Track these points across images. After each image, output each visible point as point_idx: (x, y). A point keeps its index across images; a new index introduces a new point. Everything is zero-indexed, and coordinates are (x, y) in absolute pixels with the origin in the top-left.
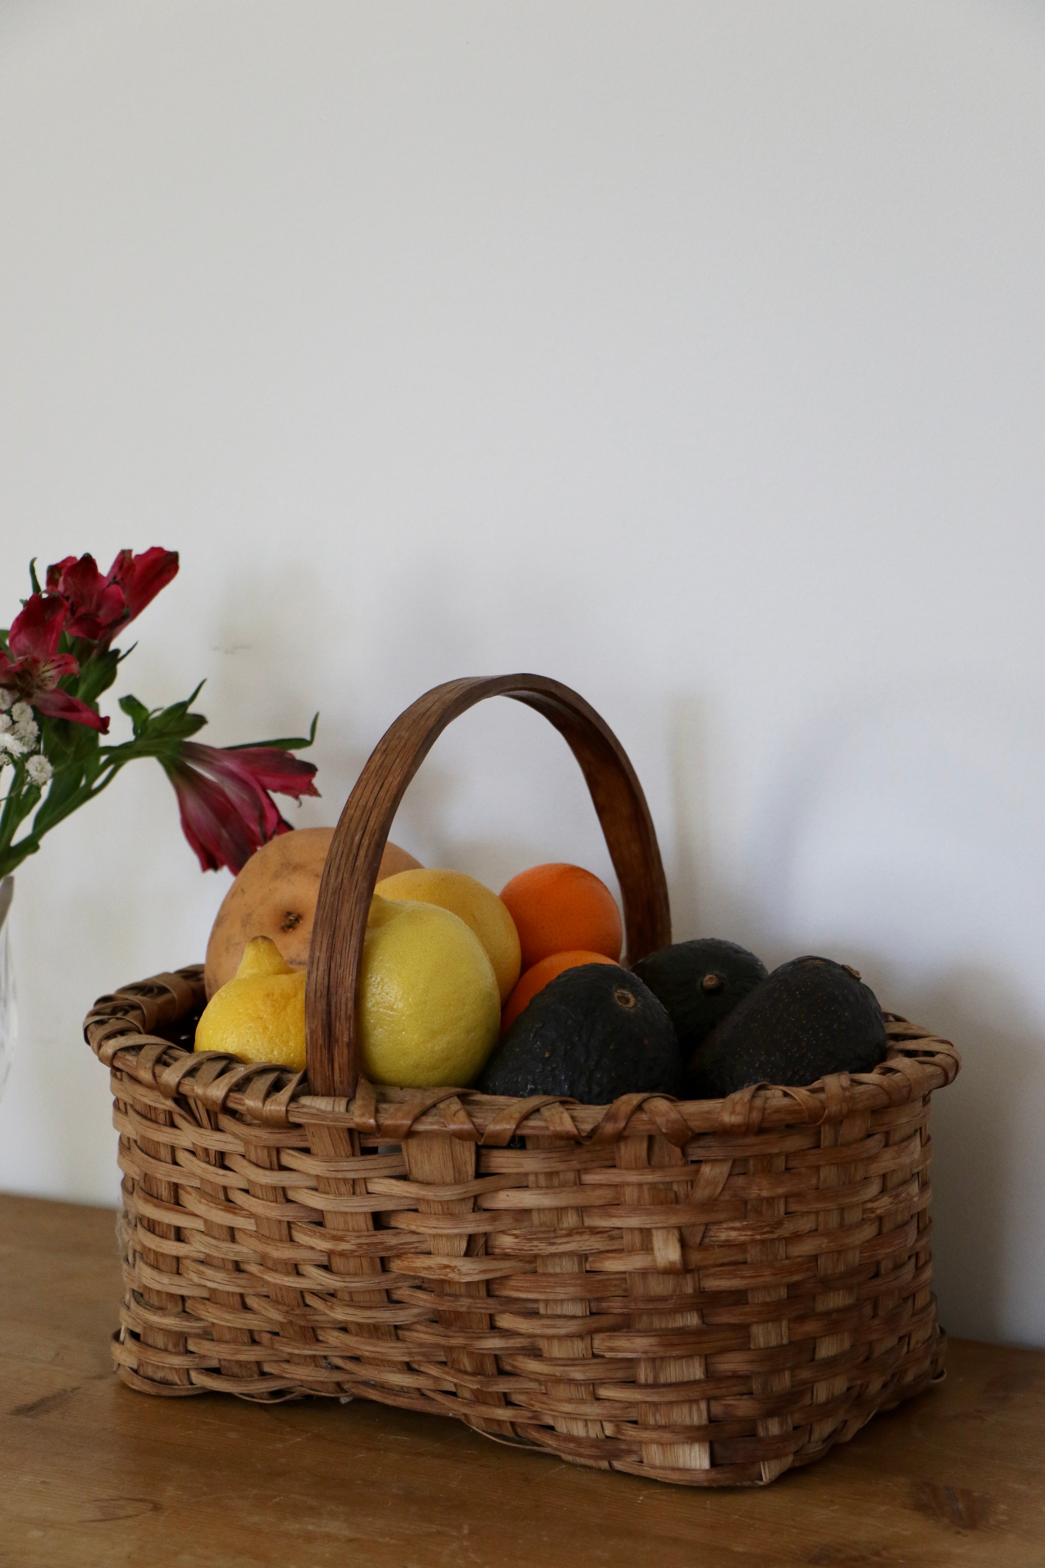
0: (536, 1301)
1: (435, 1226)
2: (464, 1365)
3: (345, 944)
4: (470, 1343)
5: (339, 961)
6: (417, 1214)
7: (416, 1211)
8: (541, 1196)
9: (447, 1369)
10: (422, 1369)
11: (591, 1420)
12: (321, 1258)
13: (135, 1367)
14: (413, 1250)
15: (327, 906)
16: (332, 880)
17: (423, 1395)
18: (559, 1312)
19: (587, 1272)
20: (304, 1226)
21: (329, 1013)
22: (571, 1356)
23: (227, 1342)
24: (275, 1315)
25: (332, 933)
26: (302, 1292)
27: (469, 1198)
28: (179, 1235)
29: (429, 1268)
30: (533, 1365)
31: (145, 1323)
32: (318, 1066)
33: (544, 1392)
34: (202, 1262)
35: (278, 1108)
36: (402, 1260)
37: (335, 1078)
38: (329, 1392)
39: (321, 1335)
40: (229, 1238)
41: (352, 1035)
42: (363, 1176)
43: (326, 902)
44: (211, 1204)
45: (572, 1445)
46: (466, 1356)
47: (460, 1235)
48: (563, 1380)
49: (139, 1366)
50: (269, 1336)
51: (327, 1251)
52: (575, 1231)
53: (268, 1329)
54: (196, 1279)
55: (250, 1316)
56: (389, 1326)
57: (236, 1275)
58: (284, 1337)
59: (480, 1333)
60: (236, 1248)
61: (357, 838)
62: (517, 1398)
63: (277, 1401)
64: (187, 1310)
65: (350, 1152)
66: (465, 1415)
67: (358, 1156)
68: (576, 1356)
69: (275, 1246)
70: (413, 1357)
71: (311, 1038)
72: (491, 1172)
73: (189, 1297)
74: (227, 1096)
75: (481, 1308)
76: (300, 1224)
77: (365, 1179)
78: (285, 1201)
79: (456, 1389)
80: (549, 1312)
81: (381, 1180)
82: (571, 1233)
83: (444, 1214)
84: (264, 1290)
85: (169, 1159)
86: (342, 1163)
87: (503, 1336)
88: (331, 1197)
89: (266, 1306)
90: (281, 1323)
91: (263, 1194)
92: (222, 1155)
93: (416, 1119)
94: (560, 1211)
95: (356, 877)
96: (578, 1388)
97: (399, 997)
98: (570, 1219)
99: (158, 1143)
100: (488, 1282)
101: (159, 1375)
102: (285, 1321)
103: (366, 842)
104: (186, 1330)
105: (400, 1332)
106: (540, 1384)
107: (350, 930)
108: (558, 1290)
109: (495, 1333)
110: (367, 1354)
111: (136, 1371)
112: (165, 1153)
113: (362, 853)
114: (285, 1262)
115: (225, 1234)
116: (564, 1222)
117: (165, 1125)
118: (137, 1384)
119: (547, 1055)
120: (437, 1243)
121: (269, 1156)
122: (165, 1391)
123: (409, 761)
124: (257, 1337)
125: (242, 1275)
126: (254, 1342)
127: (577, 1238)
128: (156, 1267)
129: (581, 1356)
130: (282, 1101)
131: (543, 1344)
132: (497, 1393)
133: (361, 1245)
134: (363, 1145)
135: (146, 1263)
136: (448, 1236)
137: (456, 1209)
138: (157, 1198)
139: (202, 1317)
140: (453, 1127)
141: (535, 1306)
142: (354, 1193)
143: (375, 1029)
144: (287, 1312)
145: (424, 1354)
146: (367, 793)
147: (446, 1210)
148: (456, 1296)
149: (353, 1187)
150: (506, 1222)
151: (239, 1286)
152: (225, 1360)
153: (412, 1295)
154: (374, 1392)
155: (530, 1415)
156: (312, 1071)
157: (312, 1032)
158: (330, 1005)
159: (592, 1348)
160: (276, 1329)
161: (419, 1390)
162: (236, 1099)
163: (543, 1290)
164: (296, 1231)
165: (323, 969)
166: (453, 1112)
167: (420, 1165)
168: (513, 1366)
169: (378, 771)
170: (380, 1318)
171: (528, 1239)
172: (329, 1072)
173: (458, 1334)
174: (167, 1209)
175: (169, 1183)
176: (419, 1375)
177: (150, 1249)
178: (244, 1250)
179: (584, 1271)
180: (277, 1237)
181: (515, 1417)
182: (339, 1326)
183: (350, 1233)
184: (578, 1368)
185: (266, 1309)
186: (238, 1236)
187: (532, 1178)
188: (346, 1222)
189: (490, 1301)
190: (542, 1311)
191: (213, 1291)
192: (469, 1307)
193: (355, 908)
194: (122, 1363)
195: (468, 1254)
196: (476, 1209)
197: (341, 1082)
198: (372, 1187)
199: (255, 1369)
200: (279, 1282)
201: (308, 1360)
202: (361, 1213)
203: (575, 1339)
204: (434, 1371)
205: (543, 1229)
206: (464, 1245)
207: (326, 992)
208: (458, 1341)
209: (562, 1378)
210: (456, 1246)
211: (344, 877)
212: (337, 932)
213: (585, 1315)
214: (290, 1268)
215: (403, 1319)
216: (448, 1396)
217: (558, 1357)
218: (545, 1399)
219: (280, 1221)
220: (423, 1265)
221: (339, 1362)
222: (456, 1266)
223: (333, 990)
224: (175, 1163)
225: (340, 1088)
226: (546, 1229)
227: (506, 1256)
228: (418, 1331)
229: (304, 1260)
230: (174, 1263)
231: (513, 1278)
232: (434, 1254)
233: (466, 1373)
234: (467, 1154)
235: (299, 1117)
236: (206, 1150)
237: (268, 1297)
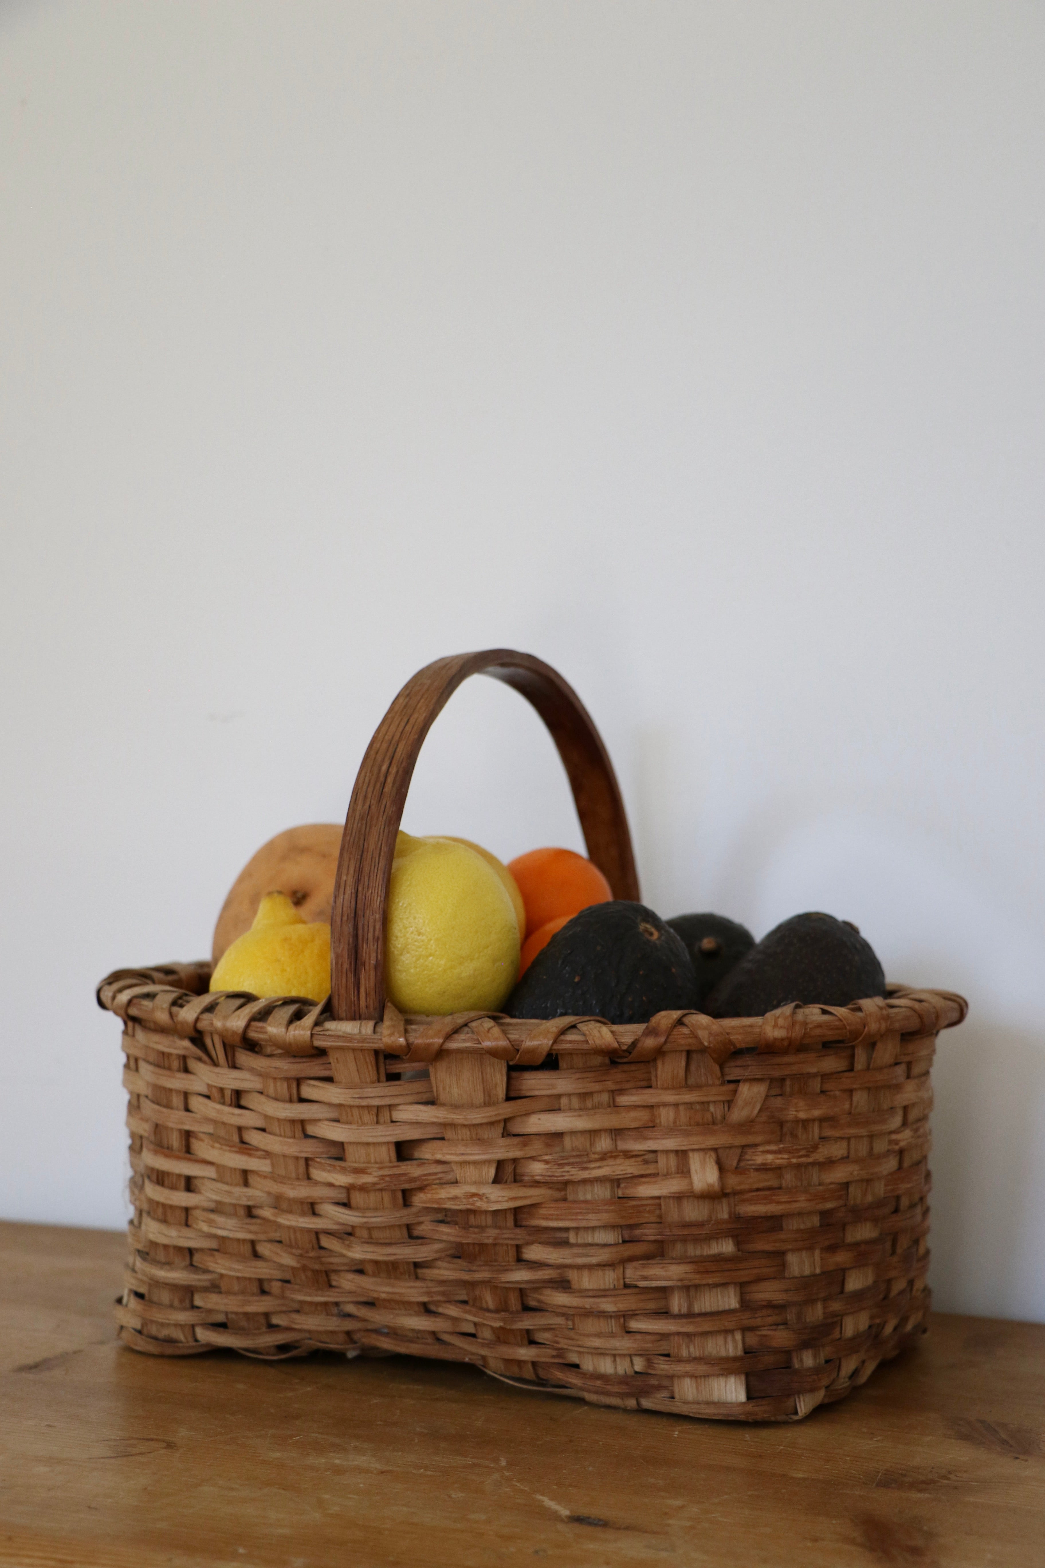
0: (567, 1229)
1: (462, 1152)
2: (487, 1303)
3: (373, 867)
4: (495, 1276)
5: (366, 884)
6: (444, 1141)
7: (443, 1139)
8: (574, 1118)
9: (467, 1308)
10: (441, 1310)
11: (620, 1355)
12: (339, 1196)
13: (139, 1327)
14: (438, 1181)
15: (354, 831)
16: (359, 807)
17: (438, 1340)
18: (590, 1241)
19: (619, 1198)
20: (323, 1161)
21: (356, 936)
22: (602, 1287)
23: (235, 1294)
24: (288, 1260)
25: (359, 857)
26: (317, 1233)
27: (499, 1122)
28: (189, 1184)
29: (455, 1198)
30: (561, 1299)
31: (151, 1279)
32: (343, 991)
33: (571, 1327)
34: (212, 1211)
35: (302, 1032)
36: (425, 1193)
37: (361, 1003)
38: (338, 1344)
39: (334, 1280)
40: (241, 1182)
41: (379, 957)
42: (389, 1103)
43: (352, 828)
44: (224, 1147)
45: (598, 1383)
46: (489, 1292)
47: (489, 1162)
48: (592, 1312)
49: (143, 1326)
50: (279, 1284)
51: (347, 1185)
52: (609, 1155)
53: (279, 1277)
54: (205, 1228)
55: (260, 1264)
56: (408, 1263)
57: (248, 1220)
58: (296, 1284)
59: (506, 1265)
60: (249, 1191)
61: (384, 768)
62: (541, 1337)
63: (283, 1356)
64: (195, 1264)
65: (375, 1078)
66: (484, 1358)
67: (382, 1082)
68: (607, 1287)
69: (292, 1184)
70: (432, 1297)
71: (337, 963)
72: (521, 1095)
73: (197, 1250)
74: (247, 1026)
75: (508, 1239)
76: (318, 1160)
77: (390, 1106)
78: (303, 1137)
79: (476, 1330)
80: (580, 1241)
81: (407, 1107)
82: (604, 1157)
83: (471, 1139)
84: (276, 1236)
85: (181, 1106)
86: (366, 1090)
87: (531, 1268)
88: (354, 1127)
89: (279, 1251)
90: (293, 1268)
91: (280, 1131)
92: (238, 1094)
93: (448, 1037)
94: (593, 1133)
95: (384, 802)
96: (608, 1322)
97: (427, 922)
98: (603, 1142)
99: (171, 1090)
100: (516, 1211)
101: (164, 1333)
102: (298, 1266)
103: (394, 770)
104: (193, 1283)
105: (419, 1271)
106: (567, 1319)
107: (378, 852)
108: (591, 1216)
109: (521, 1265)
110: (383, 1296)
111: (140, 1332)
112: (177, 1101)
113: (390, 780)
114: (301, 1202)
115: (238, 1178)
116: (597, 1145)
117: (179, 1071)
118: (142, 1344)
119: (576, 980)
120: (464, 1171)
121: (289, 1087)
122: (169, 1350)
123: (434, 701)
124: (266, 1287)
125: (254, 1221)
126: (263, 1292)
127: (611, 1162)
128: (164, 1221)
129: (612, 1286)
130: (307, 1025)
131: (572, 1275)
132: (521, 1330)
133: (383, 1177)
134: (389, 1071)
135: (154, 1218)
136: (475, 1163)
137: (486, 1134)
138: (168, 1148)
139: (211, 1269)
140: (487, 1044)
141: (564, 1235)
142: (378, 1122)
143: (401, 954)
144: (301, 1255)
145: (443, 1294)
146: (393, 728)
147: (474, 1137)
148: (482, 1228)
149: (377, 1116)
150: (537, 1147)
151: (250, 1232)
152: (232, 1313)
153: (434, 1230)
154: (387, 1340)
155: (554, 1353)
156: (337, 997)
157: (338, 956)
158: (357, 928)
159: (624, 1278)
160: (288, 1276)
161: (434, 1333)
162: (257, 1027)
163: (574, 1217)
164: (316, 1168)
165: (349, 892)
166: (487, 1029)
167: (447, 1089)
168: (539, 1301)
169: (402, 710)
170: (400, 1255)
171: (559, 1165)
172: (354, 997)
173: (483, 1268)
174: (178, 1158)
175: (180, 1131)
176: (436, 1317)
177: (158, 1203)
178: (258, 1193)
179: (617, 1198)
180: (294, 1175)
181: (538, 1356)
182: (354, 1268)
183: (372, 1165)
184: (610, 1299)
185: (277, 1254)
186: (252, 1179)
187: (564, 1101)
188: (368, 1155)
189: (518, 1231)
190: (572, 1240)
191: (223, 1239)
192: (495, 1239)
193: (384, 831)
194: (125, 1324)
195: (496, 1181)
196: (505, 1134)
197: (367, 1007)
198: (398, 1115)
199: (263, 1321)
200: (293, 1223)
201: (319, 1308)
202: (384, 1143)
203: (607, 1268)
204: (453, 1311)
205: (575, 1153)
206: (492, 1172)
207: (353, 915)
208: (482, 1275)
209: (591, 1310)
210: (484, 1174)
211: (372, 803)
212: (364, 856)
213: (617, 1242)
214: (306, 1208)
215: (424, 1255)
216: (467, 1337)
217: (588, 1287)
218: (572, 1334)
219: (297, 1158)
220: (448, 1196)
221: (350, 1309)
222: (484, 1194)
223: (360, 913)
224: (187, 1109)
225: (365, 1013)
226: (578, 1153)
227: (536, 1184)
228: (439, 1268)
229: (321, 1198)
230: (183, 1215)
231: (544, 1206)
232: (460, 1183)
233: (488, 1310)
234: (498, 1076)
235: (324, 1041)
236: (221, 1090)
237: (280, 1242)
